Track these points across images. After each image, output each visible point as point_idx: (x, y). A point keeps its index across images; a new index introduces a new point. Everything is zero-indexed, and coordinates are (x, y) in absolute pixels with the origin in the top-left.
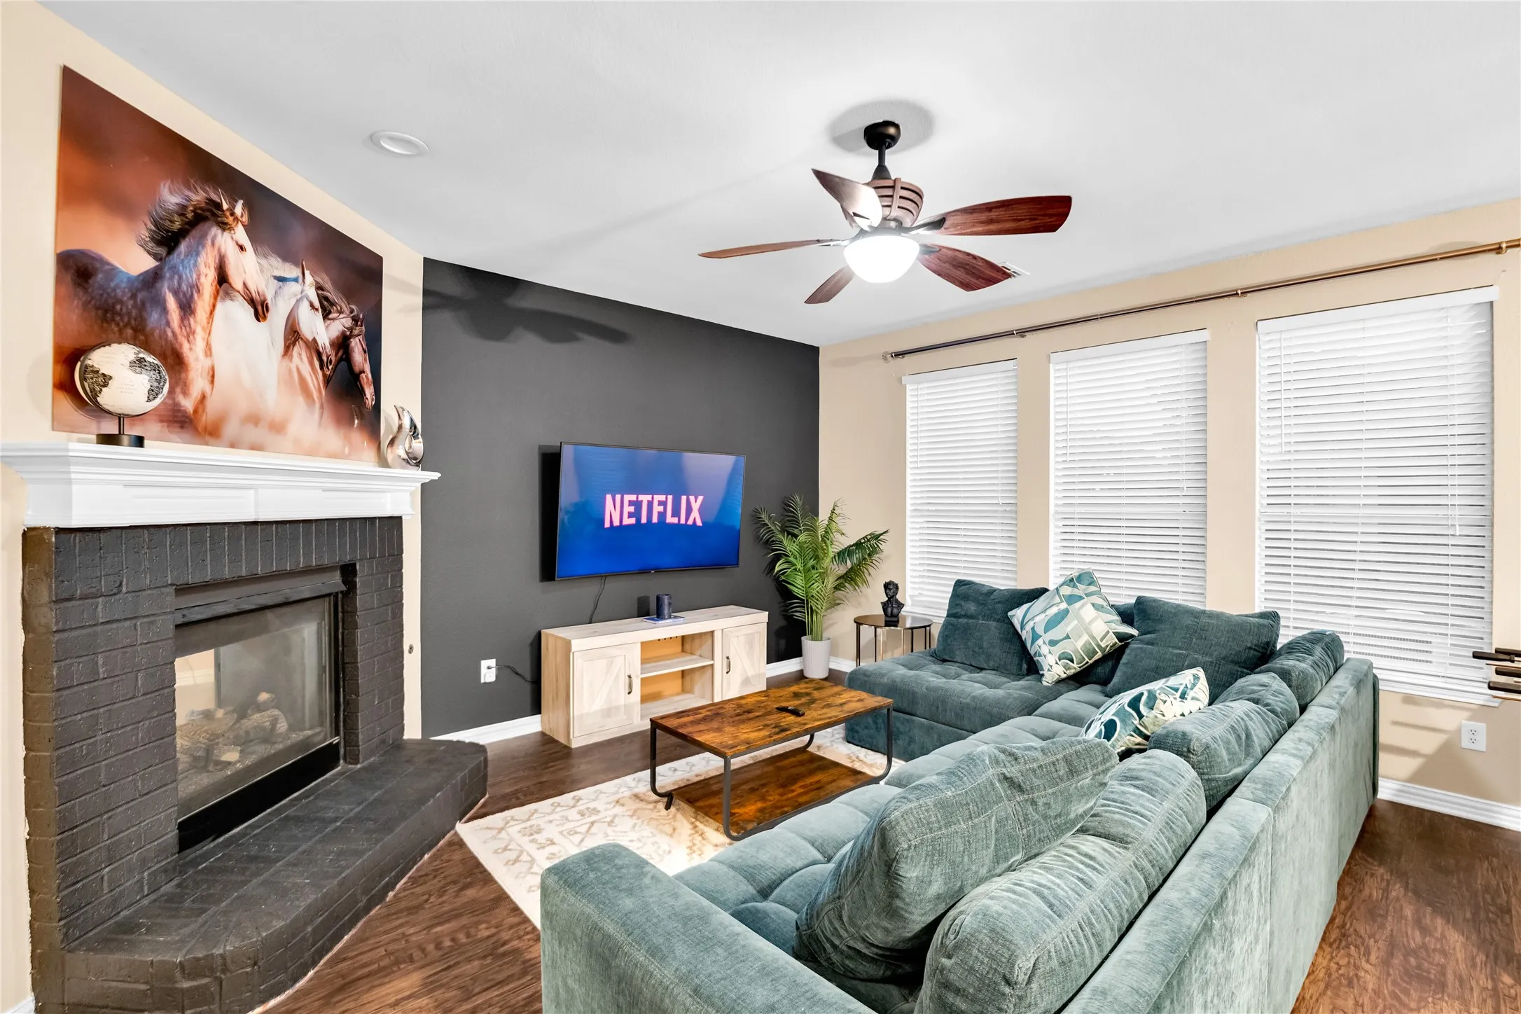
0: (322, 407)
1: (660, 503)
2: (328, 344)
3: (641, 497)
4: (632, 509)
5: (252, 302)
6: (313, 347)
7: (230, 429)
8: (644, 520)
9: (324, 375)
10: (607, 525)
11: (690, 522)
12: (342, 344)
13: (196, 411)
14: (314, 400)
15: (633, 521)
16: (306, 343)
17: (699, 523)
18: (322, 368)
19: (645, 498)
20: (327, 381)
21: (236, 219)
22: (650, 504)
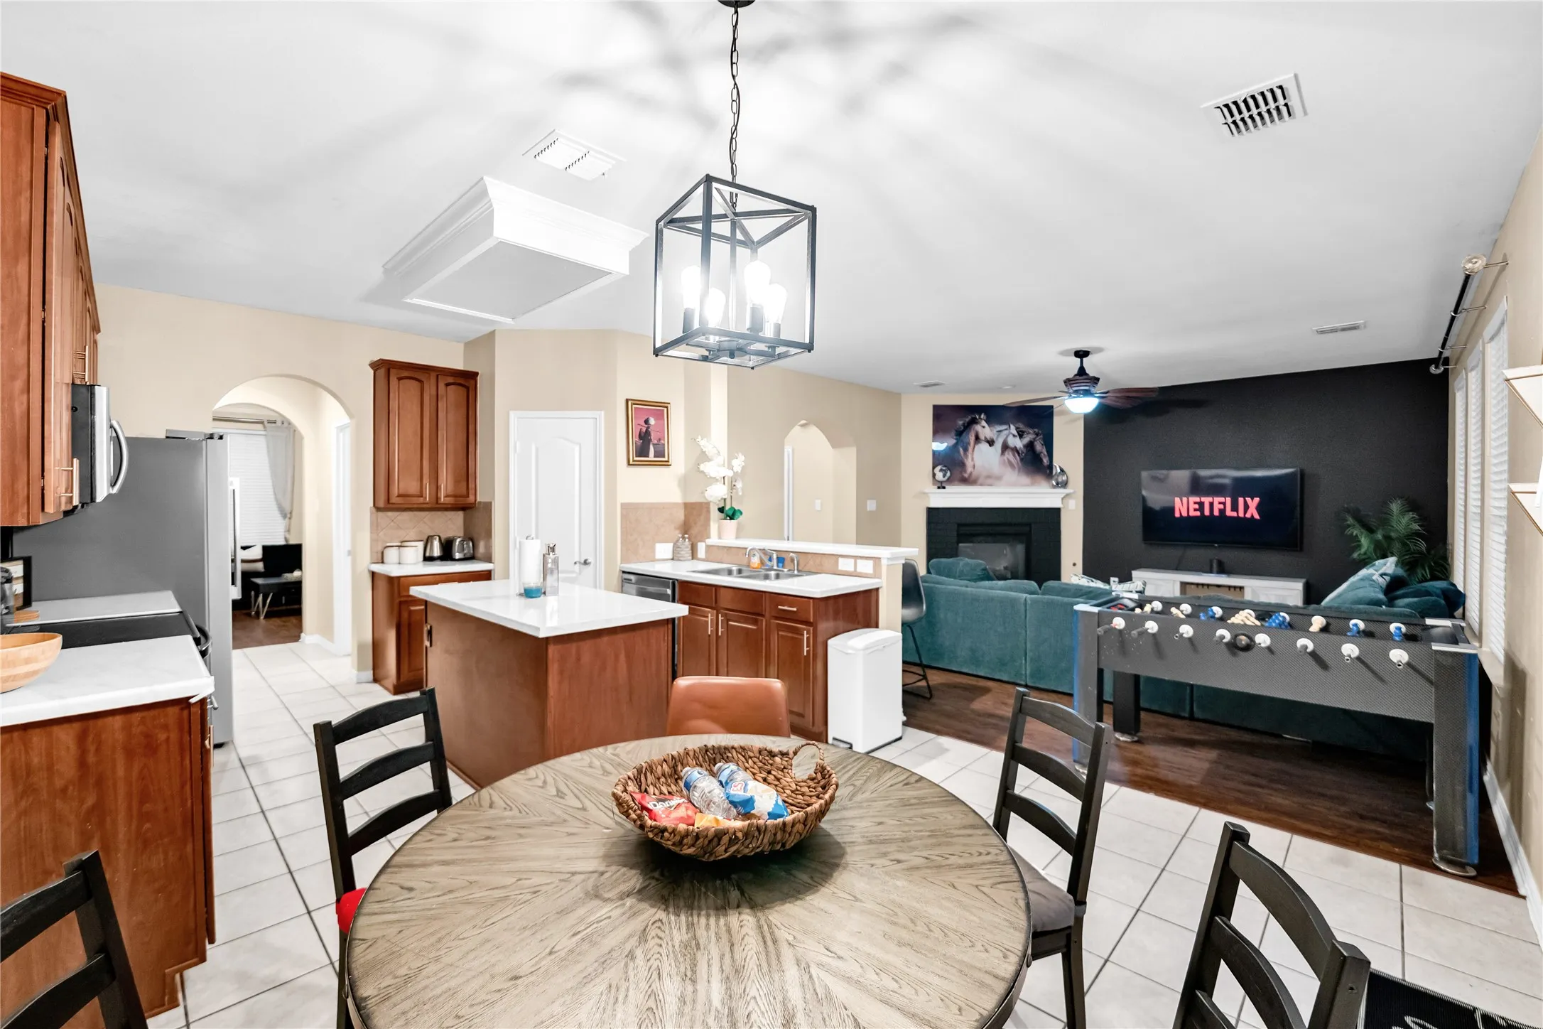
0: (1019, 470)
1: (1220, 503)
2: (1022, 446)
3: (1203, 499)
4: (1197, 506)
5: (988, 442)
6: (1015, 450)
7: (980, 481)
8: (1207, 512)
9: (1020, 458)
10: (1177, 515)
11: (1248, 516)
12: (1030, 446)
13: (969, 477)
14: (1015, 468)
15: (1198, 513)
16: (1012, 449)
17: (1257, 516)
18: (1019, 455)
19: (1207, 500)
20: (1022, 460)
21: (981, 419)
22: (1211, 504)
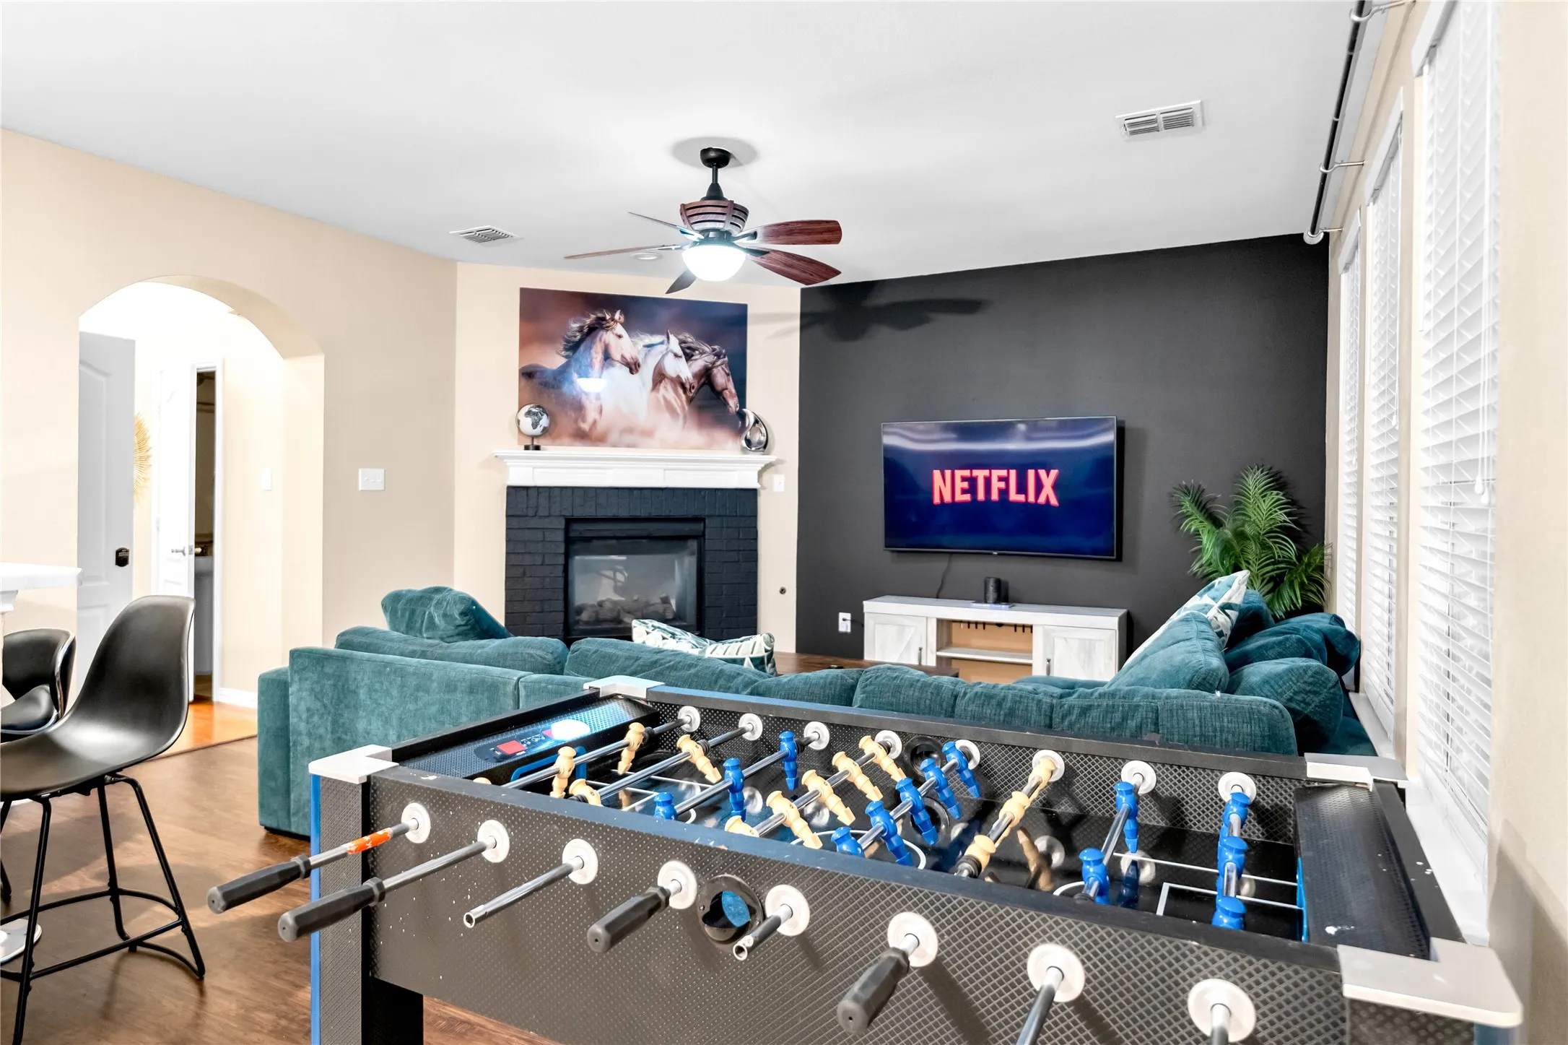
0: (685, 418)
1: (1000, 479)
2: (690, 376)
3: (976, 473)
4: (965, 485)
5: (628, 365)
6: (680, 383)
7: (613, 437)
8: (981, 496)
9: (687, 397)
10: (937, 500)
11: (1042, 500)
12: (706, 376)
13: (590, 429)
14: (678, 414)
15: (967, 497)
16: (672, 380)
17: (1054, 501)
18: (685, 391)
19: (980, 474)
20: (690, 400)
21: (616, 322)
22: (988, 481)
